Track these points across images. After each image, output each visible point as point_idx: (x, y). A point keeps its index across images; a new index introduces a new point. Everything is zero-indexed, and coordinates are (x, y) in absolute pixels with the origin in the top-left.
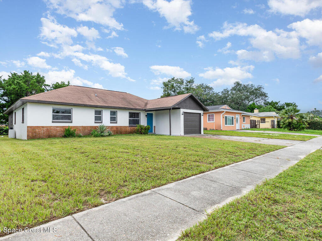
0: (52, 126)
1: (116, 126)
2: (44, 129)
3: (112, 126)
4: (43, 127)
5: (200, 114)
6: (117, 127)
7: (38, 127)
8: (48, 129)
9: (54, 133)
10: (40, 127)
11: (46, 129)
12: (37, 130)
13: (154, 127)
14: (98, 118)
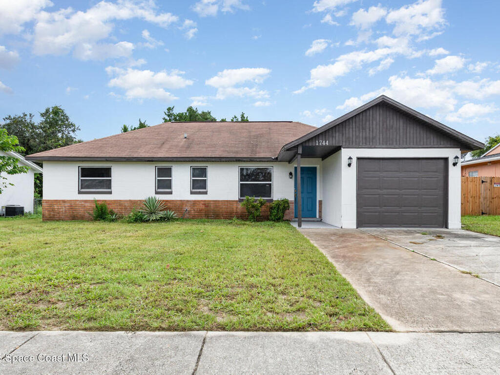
0: (78, 201)
1: (205, 201)
2: (67, 205)
3: (195, 201)
4: (64, 201)
5: (446, 160)
6: (206, 203)
7: (57, 201)
8: (72, 204)
9: (81, 211)
10: (60, 201)
11: (69, 204)
12: (56, 207)
13: (320, 202)
14: (164, 184)
